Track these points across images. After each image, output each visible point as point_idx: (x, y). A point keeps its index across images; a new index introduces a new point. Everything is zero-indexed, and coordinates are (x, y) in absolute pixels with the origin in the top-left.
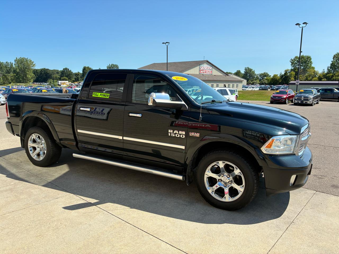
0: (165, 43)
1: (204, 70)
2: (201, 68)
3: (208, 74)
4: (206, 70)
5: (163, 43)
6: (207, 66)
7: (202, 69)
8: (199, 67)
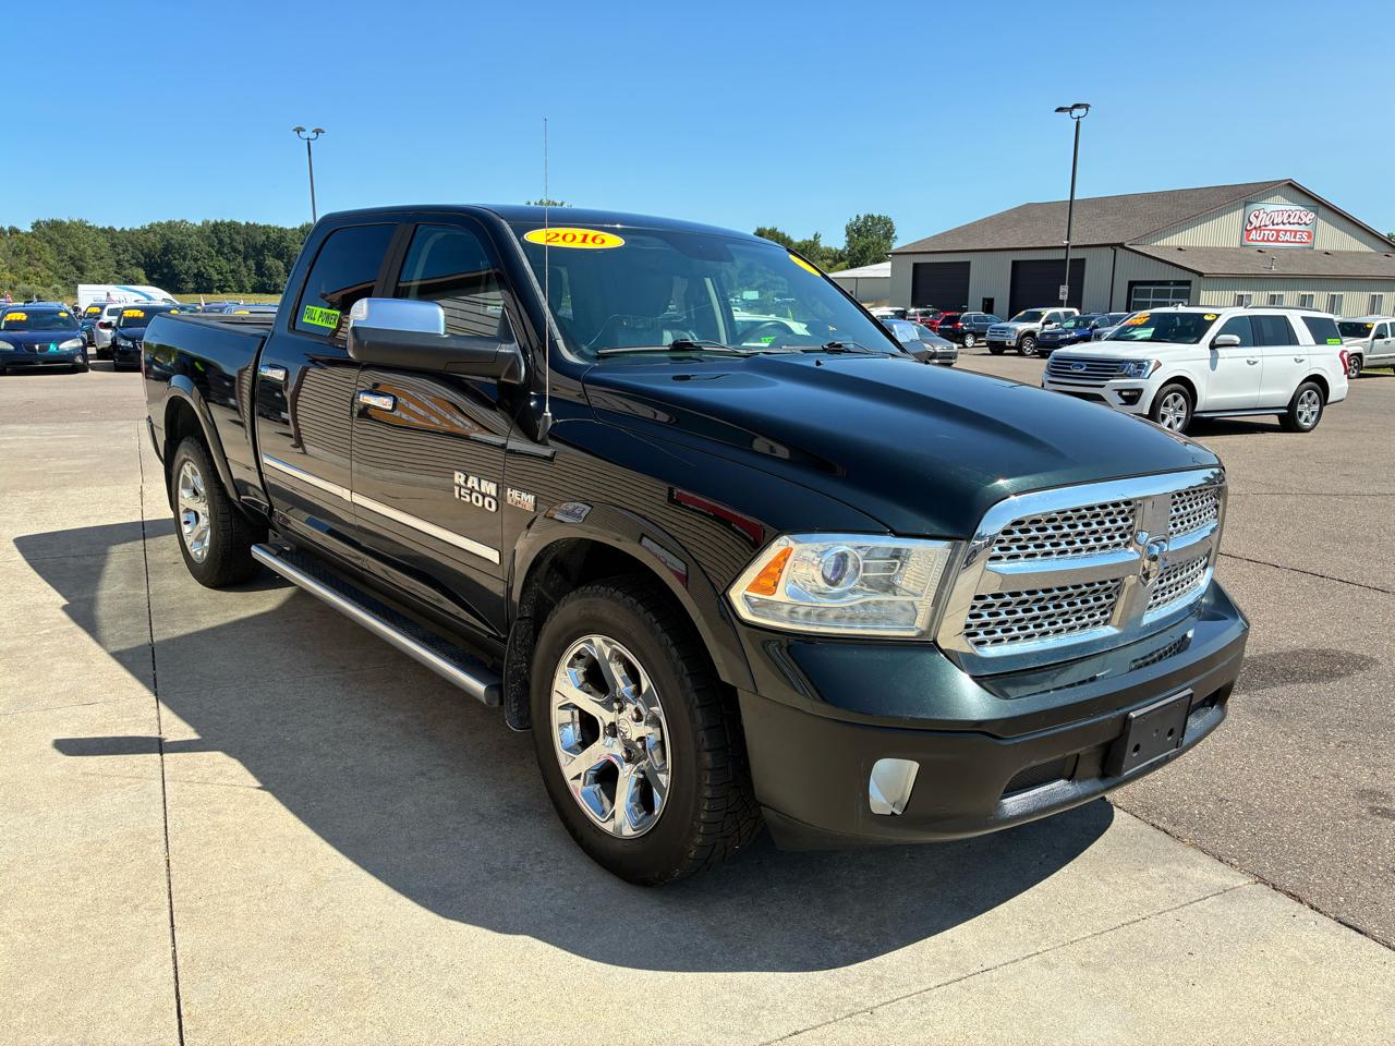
0: (1071, 110)
1: (1271, 227)
2: (1253, 219)
3: (1287, 249)
4: (1281, 227)
5: (1060, 110)
6: (1288, 208)
7: (1256, 223)
8: (1241, 211)
